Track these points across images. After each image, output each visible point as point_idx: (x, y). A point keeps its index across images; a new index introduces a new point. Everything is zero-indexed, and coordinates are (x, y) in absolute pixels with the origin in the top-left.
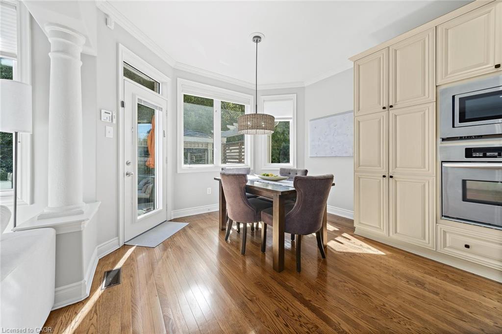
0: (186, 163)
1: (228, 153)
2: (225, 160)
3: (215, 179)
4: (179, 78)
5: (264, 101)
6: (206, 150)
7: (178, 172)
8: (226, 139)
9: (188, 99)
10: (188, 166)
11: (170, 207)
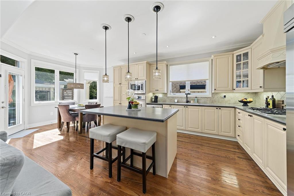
0: (36, 100)
1: (65, 94)
2: (63, 98)
3: (55, 107)
4: (32, 59)
5: (84, 72)
6: (49, 91)
7: (32, 105)
8: (64, 86)
9: (38, 69)
10: (38, 102)
11: (26, 122)
